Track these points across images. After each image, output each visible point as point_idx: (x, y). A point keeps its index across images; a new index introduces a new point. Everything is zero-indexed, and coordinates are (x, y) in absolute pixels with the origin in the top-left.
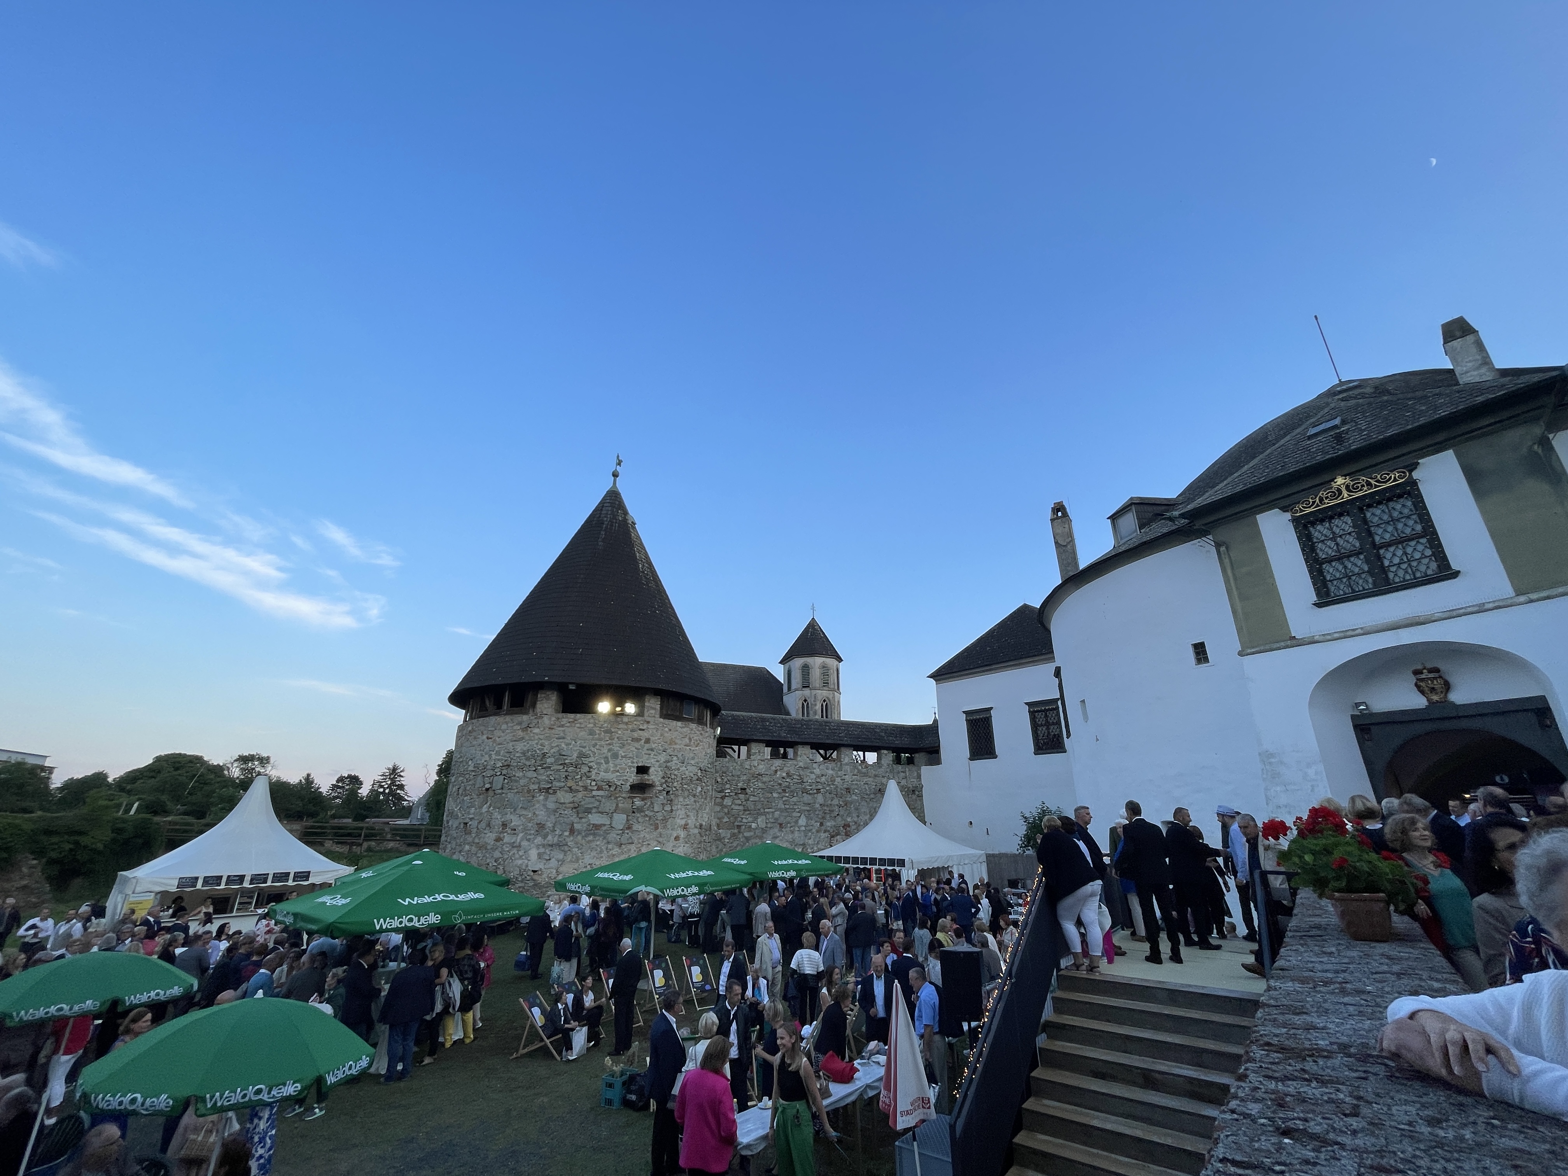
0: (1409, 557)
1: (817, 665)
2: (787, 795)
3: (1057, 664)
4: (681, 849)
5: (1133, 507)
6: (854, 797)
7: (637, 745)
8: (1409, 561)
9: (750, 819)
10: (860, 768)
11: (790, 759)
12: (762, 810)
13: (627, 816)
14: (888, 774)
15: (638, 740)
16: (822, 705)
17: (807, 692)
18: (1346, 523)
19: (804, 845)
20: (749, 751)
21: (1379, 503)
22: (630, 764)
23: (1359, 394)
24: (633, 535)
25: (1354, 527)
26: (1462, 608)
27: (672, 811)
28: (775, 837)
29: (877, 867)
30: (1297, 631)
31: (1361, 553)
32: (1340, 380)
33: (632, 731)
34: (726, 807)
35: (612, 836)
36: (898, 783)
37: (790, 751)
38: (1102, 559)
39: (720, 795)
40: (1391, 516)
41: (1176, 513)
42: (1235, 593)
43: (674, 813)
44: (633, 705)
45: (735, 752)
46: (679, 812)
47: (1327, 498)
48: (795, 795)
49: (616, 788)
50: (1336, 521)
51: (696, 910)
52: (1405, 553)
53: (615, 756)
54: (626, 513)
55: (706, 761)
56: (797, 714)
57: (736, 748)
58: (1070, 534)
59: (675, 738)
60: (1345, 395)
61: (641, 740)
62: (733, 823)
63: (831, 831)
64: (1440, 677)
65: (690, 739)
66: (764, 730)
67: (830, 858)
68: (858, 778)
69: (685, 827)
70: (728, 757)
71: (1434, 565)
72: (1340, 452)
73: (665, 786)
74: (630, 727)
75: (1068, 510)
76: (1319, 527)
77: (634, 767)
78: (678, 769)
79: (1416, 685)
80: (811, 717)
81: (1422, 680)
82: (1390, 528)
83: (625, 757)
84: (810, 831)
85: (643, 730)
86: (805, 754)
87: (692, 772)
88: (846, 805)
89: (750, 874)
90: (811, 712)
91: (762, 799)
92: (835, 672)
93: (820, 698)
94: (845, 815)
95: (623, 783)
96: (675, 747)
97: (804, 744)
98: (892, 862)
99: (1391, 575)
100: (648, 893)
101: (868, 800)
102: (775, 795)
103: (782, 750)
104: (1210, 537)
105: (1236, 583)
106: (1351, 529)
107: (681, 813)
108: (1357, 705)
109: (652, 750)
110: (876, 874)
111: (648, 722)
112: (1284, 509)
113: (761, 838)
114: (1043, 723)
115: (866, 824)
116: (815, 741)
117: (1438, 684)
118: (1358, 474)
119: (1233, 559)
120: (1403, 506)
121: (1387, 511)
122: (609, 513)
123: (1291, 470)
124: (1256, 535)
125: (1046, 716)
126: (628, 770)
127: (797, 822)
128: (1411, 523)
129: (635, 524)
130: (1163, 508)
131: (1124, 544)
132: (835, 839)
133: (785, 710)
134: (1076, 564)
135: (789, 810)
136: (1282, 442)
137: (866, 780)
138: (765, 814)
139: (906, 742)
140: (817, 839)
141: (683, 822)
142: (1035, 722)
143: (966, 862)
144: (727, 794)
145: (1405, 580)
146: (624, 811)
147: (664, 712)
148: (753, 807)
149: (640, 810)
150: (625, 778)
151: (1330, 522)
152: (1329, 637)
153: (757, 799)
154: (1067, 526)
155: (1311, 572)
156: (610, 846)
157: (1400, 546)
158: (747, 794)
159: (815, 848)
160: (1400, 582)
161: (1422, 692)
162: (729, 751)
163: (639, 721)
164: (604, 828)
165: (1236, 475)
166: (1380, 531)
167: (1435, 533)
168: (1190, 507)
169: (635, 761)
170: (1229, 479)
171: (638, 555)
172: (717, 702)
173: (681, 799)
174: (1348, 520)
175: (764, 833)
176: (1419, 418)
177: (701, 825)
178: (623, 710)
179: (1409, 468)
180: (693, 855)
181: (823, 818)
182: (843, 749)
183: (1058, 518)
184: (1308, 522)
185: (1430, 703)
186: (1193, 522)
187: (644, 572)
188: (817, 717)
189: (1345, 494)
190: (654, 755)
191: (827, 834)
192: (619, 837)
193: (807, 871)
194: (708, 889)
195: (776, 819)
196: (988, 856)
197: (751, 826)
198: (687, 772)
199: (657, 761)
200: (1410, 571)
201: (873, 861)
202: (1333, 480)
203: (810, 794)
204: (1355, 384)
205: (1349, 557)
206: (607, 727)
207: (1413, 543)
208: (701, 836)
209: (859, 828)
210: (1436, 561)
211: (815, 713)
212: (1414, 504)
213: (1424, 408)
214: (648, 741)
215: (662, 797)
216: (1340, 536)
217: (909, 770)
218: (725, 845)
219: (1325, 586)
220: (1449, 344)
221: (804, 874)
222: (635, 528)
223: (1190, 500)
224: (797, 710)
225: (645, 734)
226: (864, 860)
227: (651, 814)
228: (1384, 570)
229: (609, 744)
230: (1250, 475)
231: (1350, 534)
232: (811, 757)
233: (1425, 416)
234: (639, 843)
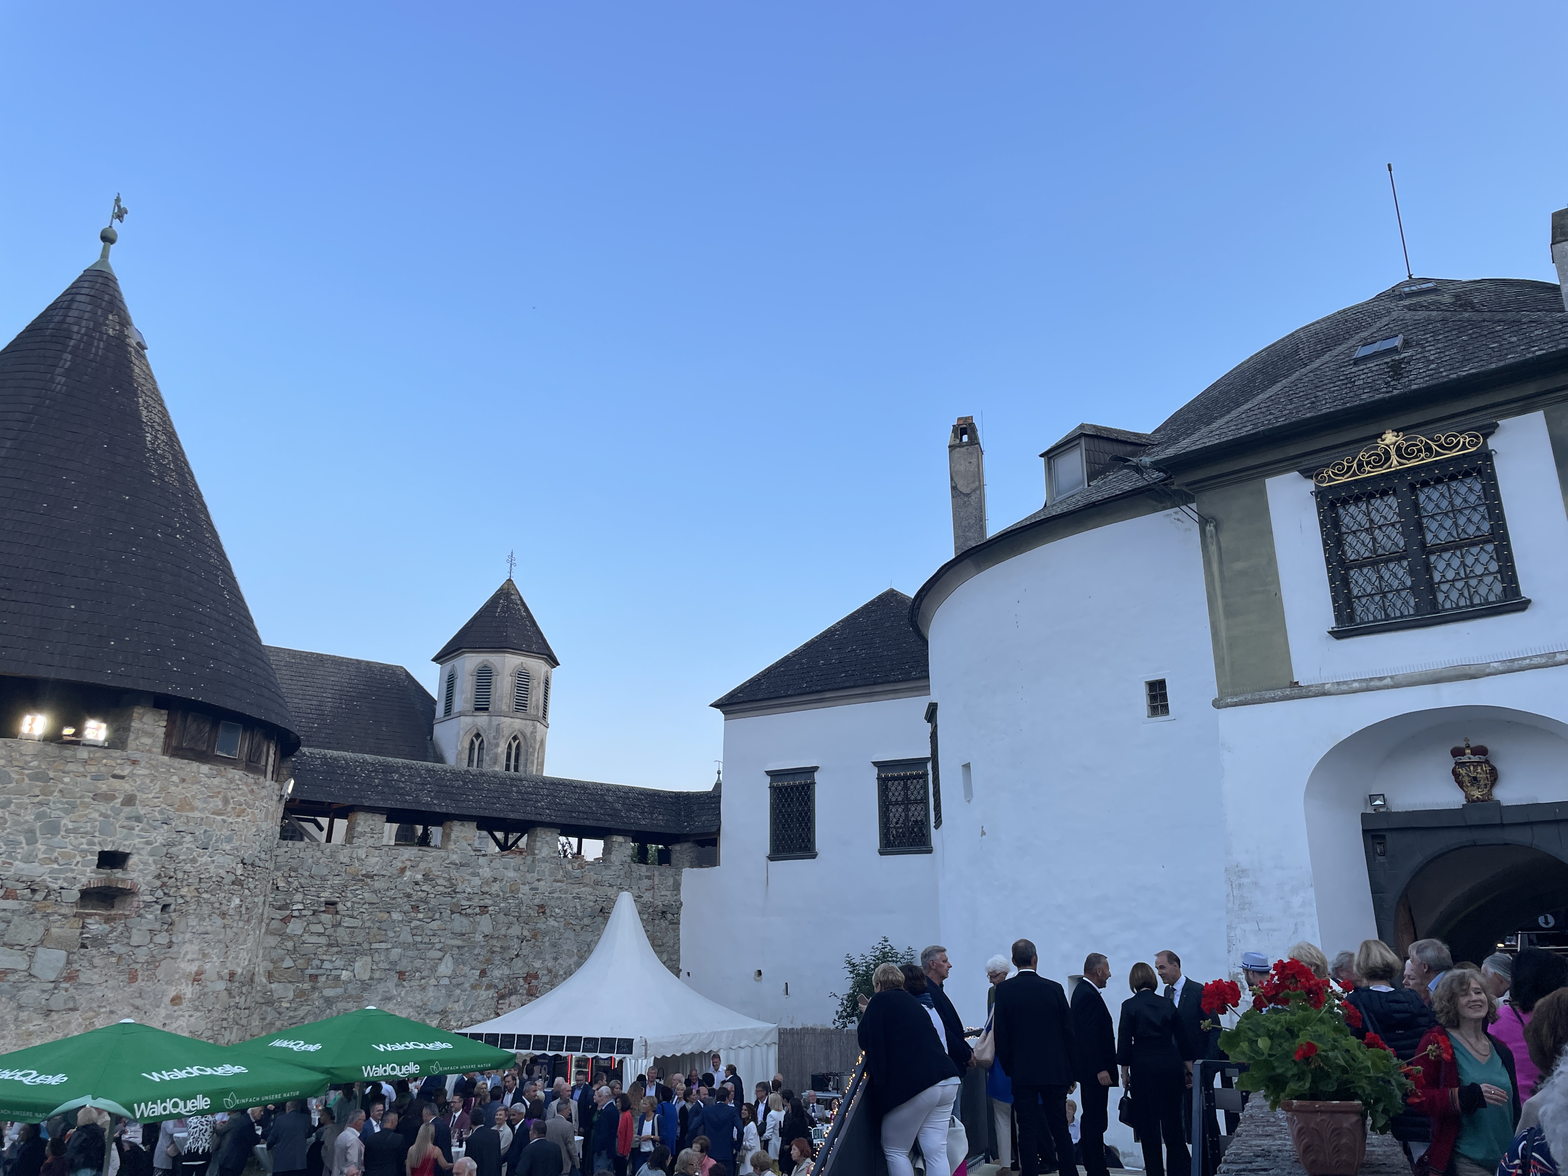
0: (1468, 570)
1: (508, 670)
2: (421, 916)
3: (933, 698)
4: (183, 1022)
5: (1083, 441)
6: (552, 922)
7: (103, 807)
8: (1467, 577)
9: (339, 963)
10: (569, 867)
11: (436, 847)
12: (366, 946)
13: (69, 953)
14: (619, 881)
15: (108, 797)
16: (510, 746)
17: (482, 719)
18: (1390, 507)
19: (444, 1013)
20: (350, 829)
21: (1439, 481)
22: (85, 847)
23: (1433, 303)
24: (137, 370)
25: (1399, 515)
26: (1525, 659)
27: (170, 945)
28: (388, 999)
29: (579, 1054)
30: (1303, 674)
31: (1405, 558)
32: (1410, 276)
33: (96, 778)
34: (290, 938)
35: (31, 994)
36: (637, 898)
37: (436, 832)
38: (1024, 524)
39: (279, 915)
40: (1451, 503)
41: (1147, 460)
42: (1220, 602)
43: (175, 948)
44: (104, 726)
45: (321, 829)
46: (187, 947)
47: (1368, 463)
48: (437, 916)
49: (48, 894)
50: (1377, 503)
51: (203, 1144)
52: (1464, 564)
53: (53, 828)
54: (125, 321)
55: (257, 846)
56: (459, 759)
57: (324, 821)
58: (978, 476)
59: (194, 797)
60: (1414, 300)
61: (114, 797)
62: (302, 970)
63: (501, 986)
64: (1487, 762)
65: (226, 801)
66: (386, 790)
67: (492, 1039)
68: (564, 886)
69: (197, 978)
70: (306, 840)
71: (1498, 588)
72: (1396, 392)
73: (159, 893)
74: (93, 769)
75: (979, 433)
76: (1352, 509)
77: (92, 853)
78: (194, 860)
79: (1454, 772)
80: (486, 768)
81: (1463, 764)
82: (1448, 523)
83: (75, 831)
84: (458, 985)
85: (122, 777)
86: (465, 838)
87: (222, 867)
88: (534, 936)
89: (326, 1071)
90: (486, 758)
91: (368, 924)
92: (542, 686)
93: (506, 732)
94: (531, 956)
95: (65, 885)
96: (191, 814)
97: (463, 818)
98: (608, 1044)
99: (1441, 597)
100: (100, 1111)
101: (578, 928)
102: (396, 916)
103: (419, 829)
104: (1194, 506)
105: (1222, 588)
106: (1395, 518)
107: (192, 949)
108: (1372, 798)
109: (138, 819)
110: (577, 1066)
111: (134, 762)
112: (1307, 473)
113: (358, 999)
114: (900, 799)
115: (569, 973)
116: (487, 813)
117: (1481, 773)
118: (1414, 431)
119: (1223, 545)
120: (1470, 489)
121: (1447, 495)
122: (87, 315)
123: (1324, 411)
124: (1262, 512)
125: (906, 788)
126: (79, 859)
127: (434, 969)
128: (1476, 518)
129: (144, 348)
130: (1129, 448)
131: (1061, 502)
132: (507, 1001)
133: (435, 752)
134: (982, 529)
135: (420, 946)
136: (1316, 364)
137: (576, 890)
138: (371, 952)
139: (659, 822)
140: (471, 1003)
141: (194, 968)
142: (887, 797)
143: (742, 1044)
144: (296, 913)
145: (1458, 607)
146: (60, 944)
147: (174, 743)
148: (347, 939)
149: (98, 941)
150: (69, 875)
151: (1368, 503)
152: (1344, 687)
153: (357, 923)
154: (974, 460)
155: (1332, 581)
156: (24, 1015)
157: (1458, 553)
158: (337, 913)
159: (466, 1019)
160: (1452, 609)
161: (1461, 784)
162: (310, 827)
163: (115, 759)
164: (12, 978)
165: (1245, 407)
166: (1434, 526)
167: (1505, 537)
168: (1171, 452)
169: (96, 840)
170: (1234, 414)
171: (144, 413)
172: (295, 729)
173: (193, 921)
174: (1393, 501)
175: (365, 990)
176: (1507, 354)
177: (232, 975)
178: (79, 733)
179: (1483, 432)
180: (209, 1033)
181: (489, 961)
182: (539, 831)
183: (961, 445)
184: (1338, 500)
185: (1469, 801)
186: (1170, 477)
187: (154, 451)
188: (497, 769)
189: (1394, 459)
190: (142, 830)
191: (492, 993)
192: (46, 996)
193: (443, 1063)
194: (230, 1101)
195: (394, 963)
196: (783, 1034)
197: (339, 976)
198: (212, 868)
199: (148, 843)
200: (1466, 594)
201: (574, 1042)
202: (1380, 436)
203: (467, 915)
204: (1430, 285)
205: (1387, 561)
206: (39, 767)
207: (1475, 550)
208: (230, 994)
209: (555, 979)
210: (1503, 582)
211: (495, 761)
212: (1484, 487)
213: (1514, 339)
214: (130, 800)
215: (150, 917)
216: (1380, 528)
217: (661, 875)
218: (280, 1013)
219: (1350, 604)
220: (1559, 245)
221: (435, 1070)
222: (144, 357)
223: (1173, 440)
224: (460, 753)
225: (126, 787)
226: (557, 1042)
227: (123, 950)
228: (1432, 588)
229: (41, 804)
230: (1264, 410)
231: (1393, 525)
232: (476, 844)
233: (1516, 352)
234: (91, 1009)
